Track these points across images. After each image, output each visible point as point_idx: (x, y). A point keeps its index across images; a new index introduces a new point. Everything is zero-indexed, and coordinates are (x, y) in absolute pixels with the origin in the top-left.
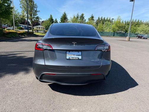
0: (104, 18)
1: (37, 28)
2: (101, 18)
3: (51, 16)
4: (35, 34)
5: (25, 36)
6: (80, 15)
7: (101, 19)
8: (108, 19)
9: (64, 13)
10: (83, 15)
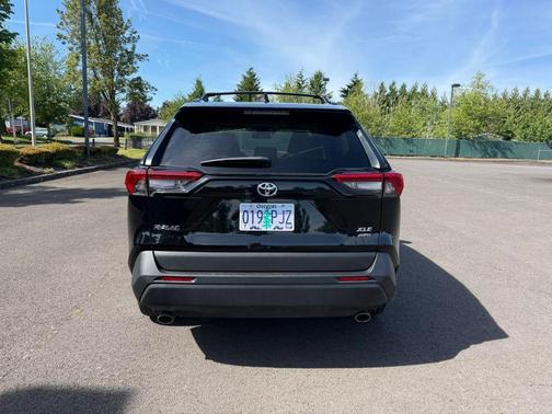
0: (404, 87)
1: (146, 128)
2: (390, 88)
3: (199, 83)
4: (122, 157)
5: (66, 168)
6: (308, 76)
7: (389, 91)
8: (419, 90)
9: (249, 73)
10: (319, 76)
